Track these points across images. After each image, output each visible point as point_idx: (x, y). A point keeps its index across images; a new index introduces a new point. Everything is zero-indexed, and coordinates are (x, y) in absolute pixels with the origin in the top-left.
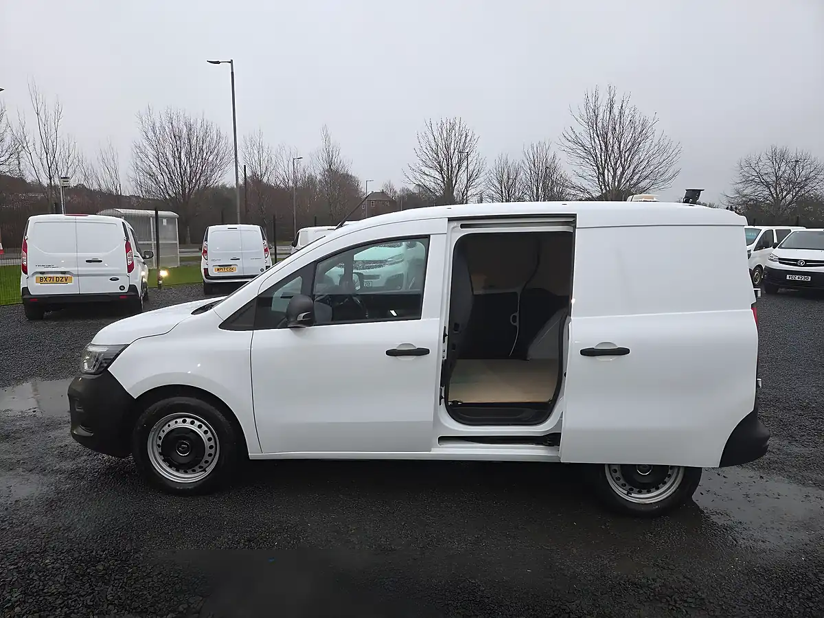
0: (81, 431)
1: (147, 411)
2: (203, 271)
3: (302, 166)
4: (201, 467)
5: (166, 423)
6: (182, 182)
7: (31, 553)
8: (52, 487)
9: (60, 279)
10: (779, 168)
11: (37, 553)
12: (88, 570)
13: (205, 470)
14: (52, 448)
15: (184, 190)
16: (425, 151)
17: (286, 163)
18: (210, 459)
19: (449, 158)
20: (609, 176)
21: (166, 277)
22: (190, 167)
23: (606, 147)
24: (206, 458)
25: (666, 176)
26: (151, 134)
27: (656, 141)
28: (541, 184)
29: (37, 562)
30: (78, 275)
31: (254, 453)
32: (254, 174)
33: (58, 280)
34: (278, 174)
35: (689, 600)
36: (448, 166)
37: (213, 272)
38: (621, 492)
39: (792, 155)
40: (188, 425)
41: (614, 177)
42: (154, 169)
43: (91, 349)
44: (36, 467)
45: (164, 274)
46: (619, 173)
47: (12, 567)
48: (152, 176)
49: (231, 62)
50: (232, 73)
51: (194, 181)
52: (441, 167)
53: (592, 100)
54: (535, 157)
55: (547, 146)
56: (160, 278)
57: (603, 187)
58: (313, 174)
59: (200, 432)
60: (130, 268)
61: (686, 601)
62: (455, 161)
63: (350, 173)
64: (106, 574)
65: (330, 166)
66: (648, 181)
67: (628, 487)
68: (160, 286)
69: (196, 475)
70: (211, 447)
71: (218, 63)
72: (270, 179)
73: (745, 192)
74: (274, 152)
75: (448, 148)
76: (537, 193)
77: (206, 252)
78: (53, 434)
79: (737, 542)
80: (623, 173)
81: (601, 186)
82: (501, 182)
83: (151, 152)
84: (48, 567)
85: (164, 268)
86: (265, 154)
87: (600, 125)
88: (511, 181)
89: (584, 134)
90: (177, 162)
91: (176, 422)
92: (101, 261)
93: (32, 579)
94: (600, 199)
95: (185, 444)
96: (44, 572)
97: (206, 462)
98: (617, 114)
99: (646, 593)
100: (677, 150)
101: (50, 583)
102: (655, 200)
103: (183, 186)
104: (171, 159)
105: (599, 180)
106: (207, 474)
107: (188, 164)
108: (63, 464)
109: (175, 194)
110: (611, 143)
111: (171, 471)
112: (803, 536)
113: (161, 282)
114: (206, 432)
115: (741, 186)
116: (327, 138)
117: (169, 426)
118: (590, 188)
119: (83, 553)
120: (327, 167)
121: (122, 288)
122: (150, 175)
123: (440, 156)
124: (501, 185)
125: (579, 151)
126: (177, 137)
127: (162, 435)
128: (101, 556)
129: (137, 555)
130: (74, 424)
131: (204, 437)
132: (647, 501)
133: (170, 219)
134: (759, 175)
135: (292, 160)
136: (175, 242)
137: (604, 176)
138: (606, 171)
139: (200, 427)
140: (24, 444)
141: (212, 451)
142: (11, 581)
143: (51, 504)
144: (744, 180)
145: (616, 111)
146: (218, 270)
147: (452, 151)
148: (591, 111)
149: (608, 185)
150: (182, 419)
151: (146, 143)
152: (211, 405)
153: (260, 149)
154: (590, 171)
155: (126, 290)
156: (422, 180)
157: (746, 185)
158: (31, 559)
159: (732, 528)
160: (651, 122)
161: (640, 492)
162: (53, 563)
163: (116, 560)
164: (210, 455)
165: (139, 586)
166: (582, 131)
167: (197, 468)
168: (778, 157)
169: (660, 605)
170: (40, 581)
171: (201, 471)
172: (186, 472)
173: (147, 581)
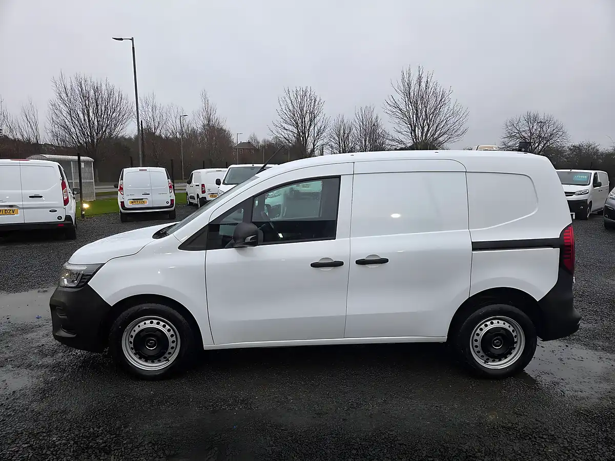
0: (63, 333)
1: (121, 316)
2: (120, 204)
3: (187, 121)
4: (165, 358)
5: (137, 324)
6: (91, 134)
7: (39, 433)
8: (41, 379)
9: (8, 211)
10: (533, 127)
11: (44, 433)
12: (91, 444)
13: (168, 360)
14: (32, 347)
15: (93, 141)
16: (285, 111)
17: (174, 119)
18: (172, 351)
19: (303, 117)
20: (418, 132)
21: (88, 209)
22: (98, 121)
23: (417, 110)
24: (170, 350)
25: (459, 132)
26: (64, 95)
27: (451, 107)
28: (368, 138)
29: (46, 440)
30: (23, 208)
31: (208, 344)
32: (149, 128)
33: (6, 212)
34: (168, 127)
35: (545, 437)
36: (302, 123)
37: (128, 205)
38: (481, 362)
39: (541, 118)
40: (154, 325)
41: (422, 133)
42: (68, 123)
43: (69, 267)
44: (22, 363)
45: (86, 206)
46: (426, 130)
47: (26, 445)
48: (66, 128)
49: (132, 39)
50: (133, 48)
51: (101, 133)
52: (297, 123)
53: (406, 76)
54: (364, 118)
55: (372, 110)
56: (83, 210)
57: (415, 140)
58: (195, 127)
59: (165, 330)
60: (66, 202)
61: (542, 438)
62: (307, 119)
63: (224, 128)
64: (106, 446)
65: (209, 122)
66: (446, 136)
67: (485, 358)
68: (83, 216)
69: (160, 364)
70: (173, 342)
71: (121, 39)
72: (161, 132)
73: (509, 144)
74: (165, 110)
75: (302, 110)
76: (365, 144)
77: (121, 189)
78: (30, 336)
79: (564, 393)
80: (428, 130)
81: (413, 139)
82: (338, 136)
83: (65, 110)
84: (57, 443)
85: (86, 202)
86: (157, 111)
87: (412, 94)
88: (346, 135)
89: (400, 100)
90: (86, 118)
91: (145, 323)
92: (41, 197)
93: (45, 454)
94: (412, 148)
95: (153, 340)
96: (54, 448)
97: (170, 353)
98: (424, 86)
99: (514, 434)
100: (465, 114)
101: (62, 456)
102: (494, 149)
103: (92, 136)
104: (81, 115)
105: (412, 135)
106: (169, 363)
107: (96, 120)
108: (44, 360)
109: (86, 143)
110: (420, 108)
111: (141, 362)
112: (605, 386)
113: (84, 213)
114: (169, 330)
115: (506, 139)
116: (206, 101)
117: (139, 326)
118: (405, 140)
119: (82, 431)
120: (206, 122)
121: (60, 218)
122: (64, 128)
123: (296, 115)
124: (339, 138)
125: (398, 114)
126: (85, 97)
127: (134, 334)
128: (98, 432)
129: (127, 429)
130: (56, 328)
131: (168, 334)
132: (499, 367)
133: (86, 162)
134: (519, 132)
135: (178, 117)
136: (92, 181)
137: (415, 132)
138: (417, 128)
139: (164, 326)
140: (7, 345)
141: (174, 345)
142: (28, 456)
143: (44, 393)
144: (509, 135)
145: (423, 85)
146: (132, 202)
147: (305, 112)
148: (406, 84)
149: (418, 139)
150: (149, 321)
151: (60, 102)
152: (174, 309)
153: (154, 108)
154: (405, 128)
155: (63, 220)
156: (283, 133)
157: (511, 139)
158: (41, 438)
159: (558, 383)
160: (447, 92)
161: (494, 361)
162: (59, 440)
163: (111, 435)
164: (172, 348)
165: (136, 453)
166: (400, 99)
167: (162, 359)
168: (532, 119)
169: (525, 441)
170: (53, 455)
171: (166, 361)
172: (153, 362)
173: (141, 449)
